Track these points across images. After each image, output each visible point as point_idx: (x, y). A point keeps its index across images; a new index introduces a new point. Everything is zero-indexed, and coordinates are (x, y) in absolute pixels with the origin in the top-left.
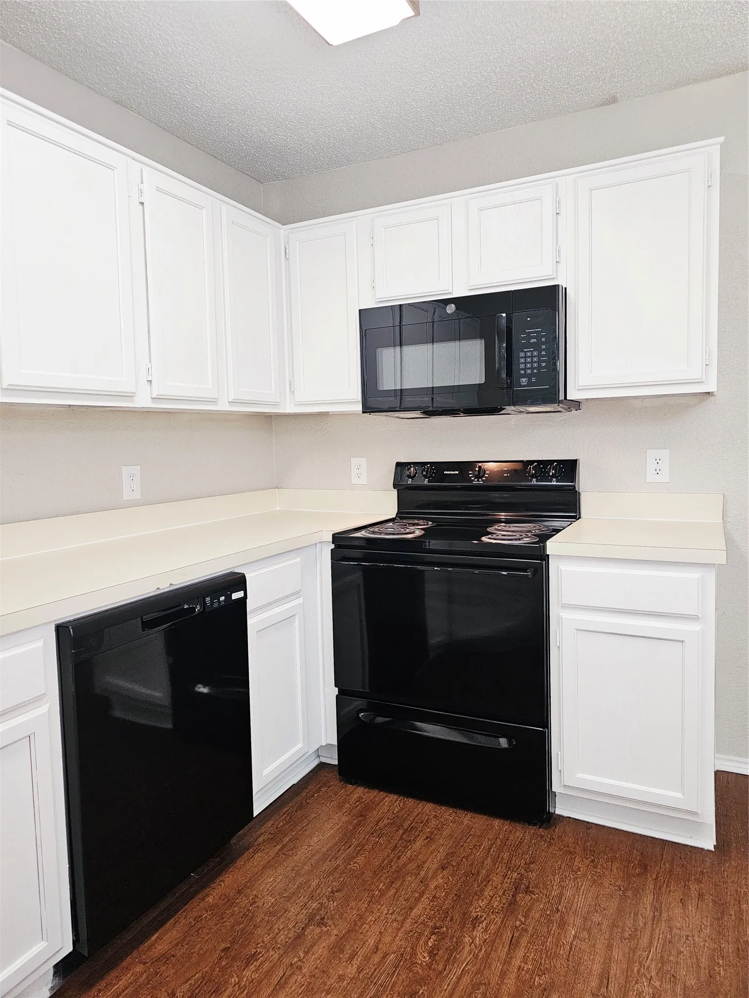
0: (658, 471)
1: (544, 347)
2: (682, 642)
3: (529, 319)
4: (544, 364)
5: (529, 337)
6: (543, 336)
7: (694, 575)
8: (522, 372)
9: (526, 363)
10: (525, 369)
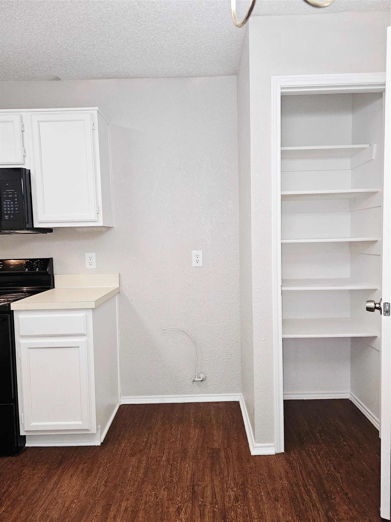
0: (91, 263)
1: (16, 200)
2: (79, 347)
3: (7, 184)
4: (17, 209)
5: (8, 194)
6: (16, 194)
7: (81, 314)
8: (5, 212)
9: (7, 207)
10: (7, 211)
